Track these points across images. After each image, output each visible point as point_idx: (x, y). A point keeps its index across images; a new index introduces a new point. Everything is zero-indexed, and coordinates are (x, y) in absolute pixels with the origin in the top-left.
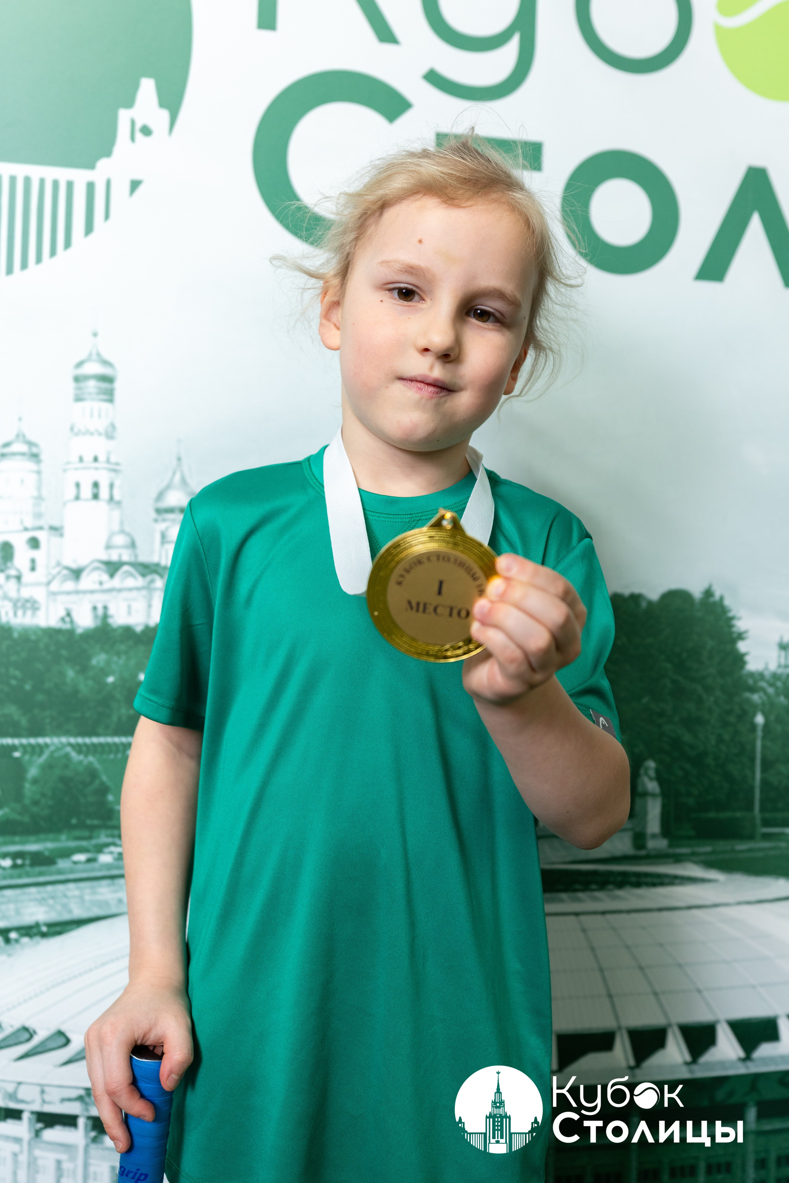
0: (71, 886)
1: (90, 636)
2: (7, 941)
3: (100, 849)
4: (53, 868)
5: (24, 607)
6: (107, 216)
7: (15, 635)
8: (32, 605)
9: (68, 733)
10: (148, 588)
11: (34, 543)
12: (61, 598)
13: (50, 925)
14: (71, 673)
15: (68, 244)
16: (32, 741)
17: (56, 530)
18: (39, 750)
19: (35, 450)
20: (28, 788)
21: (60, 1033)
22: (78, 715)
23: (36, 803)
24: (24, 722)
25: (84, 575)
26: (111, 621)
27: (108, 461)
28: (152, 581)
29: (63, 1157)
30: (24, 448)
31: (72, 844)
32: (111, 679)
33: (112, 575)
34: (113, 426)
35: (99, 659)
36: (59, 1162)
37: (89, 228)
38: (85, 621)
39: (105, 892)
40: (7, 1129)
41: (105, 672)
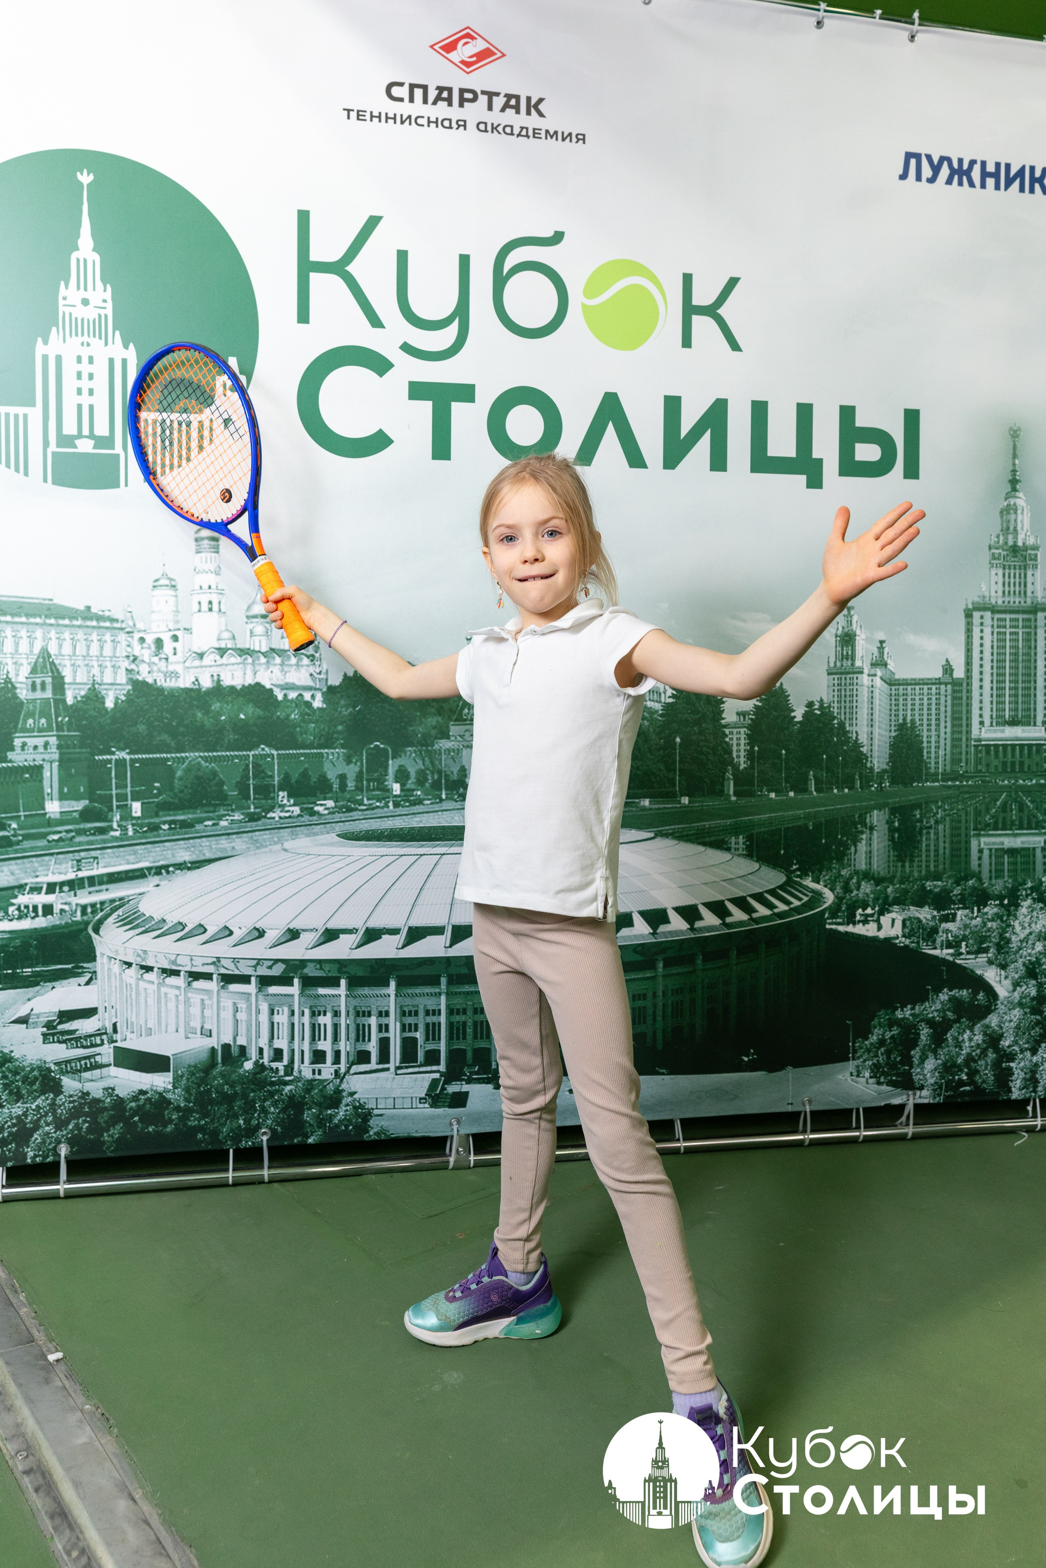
0: (204, 839)
1: (210, 692)
2: (168, 872)
3: (220, 818)
4: (193, 829)
5: (171, 677)
6: (211, 442)
7: (165, 693)
8: (175, 675)
9: (198, 750)
10: (244, 663)
11: (175, 638)
12: (192, 670)
13: (191, 863)
14: (199, 715)
15: (188, 459)
16: (178, 755)
17: (188, 630)
18: (182, 760)
19: (173, 583)
20: (177, 783)
21: (201, 925)
22: (205, 739)
23: (182, 791)
24: (173, 744)
25: (205, 656)
26: (222, 683)
27: (216, 589)
28: (246, 659)
29: (205, 997)
30: (167, 582)
31: (204, 815)
32: (223, 718)
33: (222, 657)
34: (219, 567)
35: (216, 706)
36: (203, 1000)
37: (200, 449)
38: (207, 683)
39: (224, 843)
40: (172, 980)
41: (219, 714)
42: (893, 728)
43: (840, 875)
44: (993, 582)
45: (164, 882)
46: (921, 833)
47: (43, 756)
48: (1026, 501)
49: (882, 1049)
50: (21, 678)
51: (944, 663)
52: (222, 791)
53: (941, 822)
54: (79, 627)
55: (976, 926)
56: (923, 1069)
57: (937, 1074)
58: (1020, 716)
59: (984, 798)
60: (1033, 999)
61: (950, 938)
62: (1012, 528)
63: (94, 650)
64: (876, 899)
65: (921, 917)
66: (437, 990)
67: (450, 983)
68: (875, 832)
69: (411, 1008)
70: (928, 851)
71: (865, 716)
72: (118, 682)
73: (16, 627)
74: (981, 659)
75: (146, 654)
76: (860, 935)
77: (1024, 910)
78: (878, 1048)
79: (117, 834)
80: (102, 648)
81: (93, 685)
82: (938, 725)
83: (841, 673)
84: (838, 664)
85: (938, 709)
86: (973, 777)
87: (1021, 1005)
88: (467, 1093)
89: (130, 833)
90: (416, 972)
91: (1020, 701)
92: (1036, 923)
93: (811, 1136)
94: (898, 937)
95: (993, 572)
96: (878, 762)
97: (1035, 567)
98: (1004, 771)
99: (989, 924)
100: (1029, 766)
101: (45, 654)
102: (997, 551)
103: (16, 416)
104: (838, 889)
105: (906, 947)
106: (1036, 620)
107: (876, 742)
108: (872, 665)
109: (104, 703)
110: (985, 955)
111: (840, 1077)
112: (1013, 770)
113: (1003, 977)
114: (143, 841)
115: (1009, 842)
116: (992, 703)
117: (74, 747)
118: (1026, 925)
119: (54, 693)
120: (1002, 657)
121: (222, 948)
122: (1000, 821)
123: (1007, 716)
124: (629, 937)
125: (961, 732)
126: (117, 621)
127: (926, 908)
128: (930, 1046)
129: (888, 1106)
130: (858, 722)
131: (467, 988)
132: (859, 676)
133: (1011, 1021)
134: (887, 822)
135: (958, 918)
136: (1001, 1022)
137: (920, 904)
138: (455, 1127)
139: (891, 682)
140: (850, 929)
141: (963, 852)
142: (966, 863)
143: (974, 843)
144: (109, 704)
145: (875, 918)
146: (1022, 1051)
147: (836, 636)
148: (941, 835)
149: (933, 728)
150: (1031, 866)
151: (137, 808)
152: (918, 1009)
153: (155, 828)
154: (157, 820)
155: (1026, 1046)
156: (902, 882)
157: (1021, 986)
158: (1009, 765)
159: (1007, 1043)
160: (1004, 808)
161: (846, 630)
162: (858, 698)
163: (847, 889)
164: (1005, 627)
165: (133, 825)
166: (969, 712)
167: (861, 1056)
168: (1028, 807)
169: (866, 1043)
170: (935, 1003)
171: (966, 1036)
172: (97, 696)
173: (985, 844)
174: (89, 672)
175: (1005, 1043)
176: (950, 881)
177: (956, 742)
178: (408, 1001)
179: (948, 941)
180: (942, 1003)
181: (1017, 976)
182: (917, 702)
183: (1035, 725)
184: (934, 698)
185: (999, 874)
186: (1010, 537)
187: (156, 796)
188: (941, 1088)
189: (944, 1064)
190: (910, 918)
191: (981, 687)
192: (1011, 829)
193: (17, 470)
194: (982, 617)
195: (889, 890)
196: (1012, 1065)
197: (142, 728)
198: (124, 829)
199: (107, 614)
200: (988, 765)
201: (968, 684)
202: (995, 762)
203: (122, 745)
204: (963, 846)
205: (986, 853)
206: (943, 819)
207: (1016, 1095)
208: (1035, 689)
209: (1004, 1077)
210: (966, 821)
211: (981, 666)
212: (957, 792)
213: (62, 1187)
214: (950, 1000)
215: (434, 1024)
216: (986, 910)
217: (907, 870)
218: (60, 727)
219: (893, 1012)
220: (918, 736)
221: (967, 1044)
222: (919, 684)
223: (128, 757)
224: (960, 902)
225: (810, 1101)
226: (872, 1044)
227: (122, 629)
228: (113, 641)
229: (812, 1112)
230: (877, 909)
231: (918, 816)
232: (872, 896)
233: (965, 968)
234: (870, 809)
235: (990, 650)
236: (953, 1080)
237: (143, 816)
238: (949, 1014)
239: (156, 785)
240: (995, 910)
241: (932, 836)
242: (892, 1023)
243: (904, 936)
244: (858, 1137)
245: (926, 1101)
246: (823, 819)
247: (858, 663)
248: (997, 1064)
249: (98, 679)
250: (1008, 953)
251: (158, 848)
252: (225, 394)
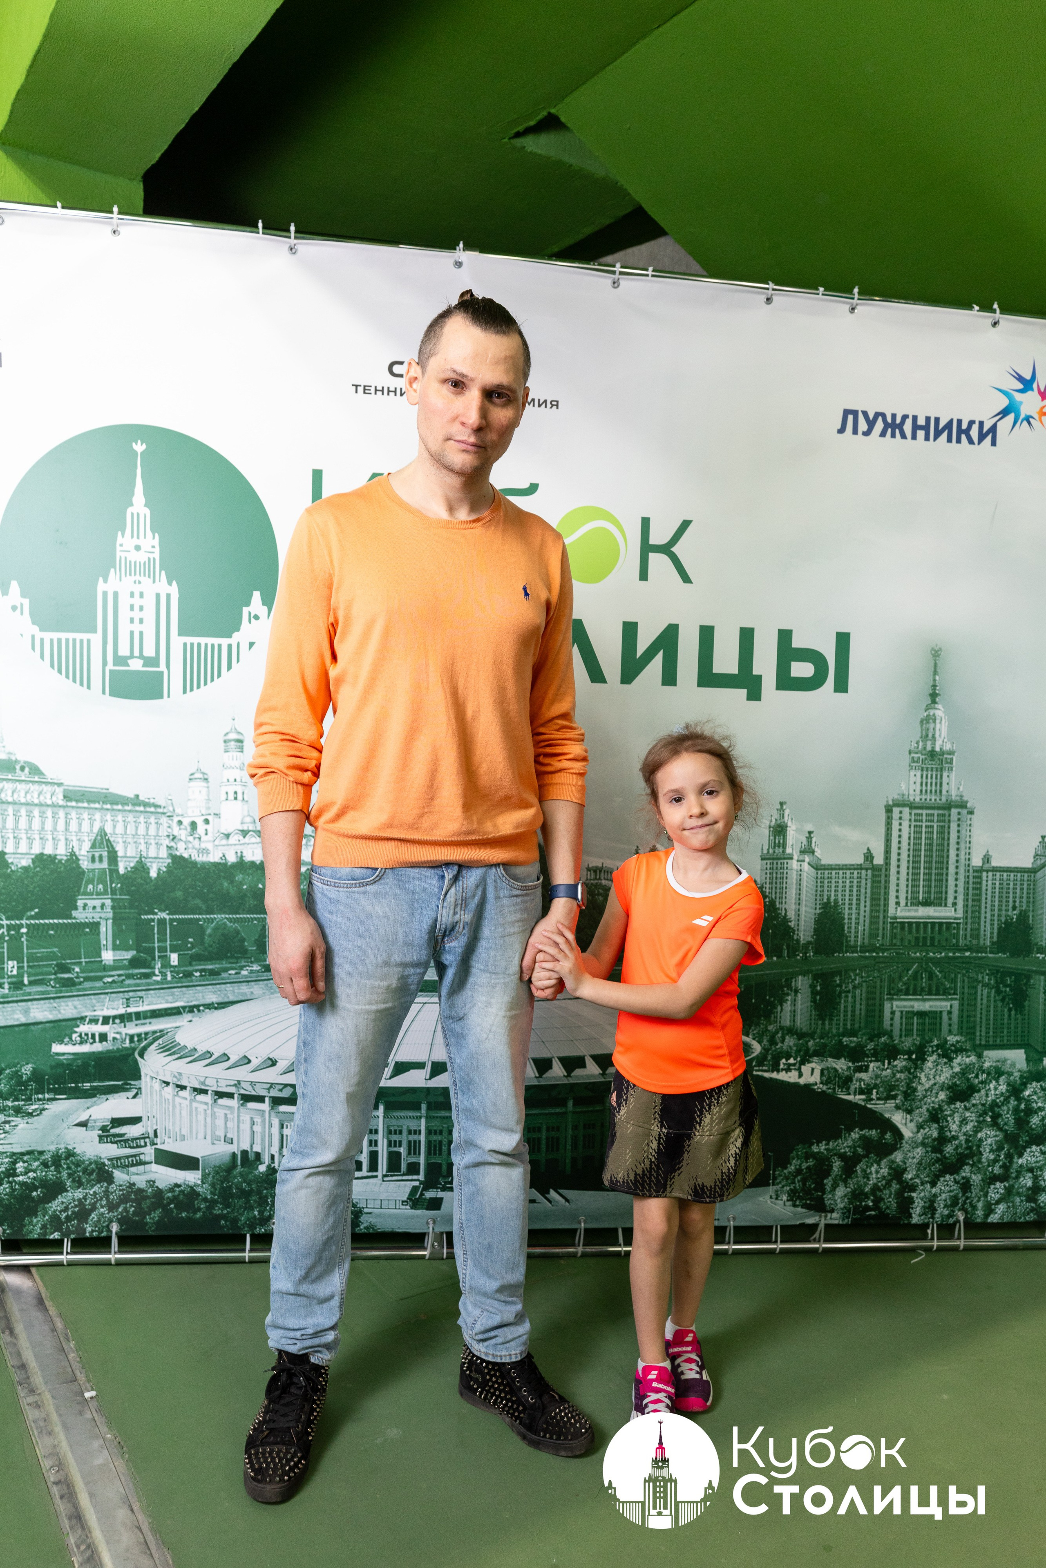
0: (229, 985)
1: (234, 866)
2: (199, 1011)
3: (242, 968)
4: (219, 977)
5: (203, 853)
6: (238, 661)
7: (199, 865)
8: (206, 851)
9: (225, 913)
11: (207, 822)
12: (220, 848)
13: (218, 1004)
14: (226, 884)
16: (208, 916)
17: (217, 815)
18: (211, 921)
19: (206, 776)
20: (207, 939)
21: (225, 1054)
22: (230, 904)
23: (211, 946)
24: (204, 907)
25: (231, 837)
27: (241, 781)
29: (228, 1112)
30: (200, 776)
31: (228, 965)
32: (245, 887)
33: (244, 837)
35: (239, 877)
36: (226, 1115)
37: (229, 667)
38: (232, 859)
39: (244, 989)
40: (201, 1097)
41: (242, 883)
42: (818, 907)
43: (767, 1030)
44: (912, 782)
45: (196, 1018)
46: (840, 996)
47: (100, 915)
48: (944, 712)
49: (799, 1178)
50: (84, 852)
51: (866, 851)
52: (243, 946)
53: (858, 987)
54: (130, 811)
55: (886, 1077)
56: (834, 1195)
57: (846, 1200)
58: (932, 897)
59: (898, 967)
60: (934, 1140)
61: (863, 1086)
62: (930, 735)
63: (142, 830)
64: (798, 1051)
65: (838, 1067)
66: (418, 1114)
67: (429, 1108)
68: (799, 995)
69: (396, 1128)
70: (846, 1011)
71: (794, 896)
72: (160, 856)
73: (79, 811)
74: (899, 848)
75: (183, 834)
76: (783, 1081)
77: (930, 1064)
78: (796, 1177)
79: (159, 978)
80: (147, 828)
81: (141, 858)
82: (858, 904)
83: (774, 859)
84: (771, 851)
85: (859, 891)
86: (887, 950)
87: (923, 1144)
88: (441, 1199)
89: (169, 978)
90: (401, 1099)
91: (933, 885)
92: (940, 1075)
93: (734, 1247)
94: (816, 1084)
95: (912, 773)
96: (804, 935)
97: (950, 769)
98: (917, 944)
99: (898, 1075)
100: (939, 941)
101: (102, 833)
102: (916, 756)
103: (81, 641)
104: (765, 1042)
105: (823, 1092)
106: (949, 815)
107: (803, 918)
108: (801, 852)
109: (149, 873)
110: (893, 1101)
111: (761, 1199)
112: (925, 944)
113: (908, 1120)
114: (179, 985)
115: (918, 1006)
116: (907, 886)
117: (125, 908)
118: (931, 1077)
119: (109, 865)
120: (917, 847)
121: (242, 1073)
122: (912, 987)
123: (921, 898)
124: (582, 1077)
125: (879, 911)
126: (160, 807)
127: (843, 1060)
128: (841, 1176)
129: (803, 1225)
130: (787, 900)
131: (443, 1113)
132: (789, 861)
133: (914, 1158)
134: (811, 986)
135: (871, 1069)
136: (905, 1158)
137: (837, 1057)
138: (431, 1226)
139: (817, 867)
140: (774, 1075)
141: (877, 1013)
142: (879, 1023)
143: (887, 1006)
144: (153, 874)
145: (797, 1067)
146: (922, 1184)
147: (770, 827)
148: (858, 998)
149: (854, 907)
150: (938, 1027)
151: (174, 958)
152: (831, 1145)
153: (189, 975)
154: (190, 969)
155: (927, 1179)
156: (821, 1037)
157: (924, 1129)
158: (921, 940)
159: (910, 1176)
160: (915, 976)
161: (779, 822)
162: (788, 880)
163: (772, 1042)
164: (922, 821)
165: (171, 972)
166: (887, 893)
167: (780, 1182)
168: (937, 976)
169: (785, 1171)
170: (847, 1140)
171: (873, 1169)
172: (143, 867)
173: (897, 1006)
174: (137, 848)
175: (908, 1176)
176: (864, 1038)
177: (874, 920)
178: (394, 1122)
179: (860, 1088)
180: (853, 1140)
181: (921, 1120)
182: (841, 884)
183: (946, 905)
184: (855, 881)
185: (909, 1032)
186: (929, 743)
187: (190, 949)
188: (849, 1211)
189: (853, 1192)
190: (828, 1068)
191: (898, 873)
192: (920, 995)
193: (82, 684)
194: (901, 812)
195: (811, 1044)
196: (914, 1195)
197: (179, 894)
198: (164, 975)
199: (152, 801)
200: (902, 939)
201: (886, 870)
202: (909, 937)
203: (163, 907)
204: (877, 1008)
205: (898, 1015)
206: (860, 985)
207: (915, 1219)
208: (947, 874)
209: (905, 1204)
210: (881, 987)
211: (899, 854)
212: (873, 962)
213: (113, 1257)
214: (860, 1138)
215: (415, 1142)
216: (895, 1063)
217: (827, 1027)
218: (113, 892)
219: (810, 1147)
220: (840, 913)
221: (874, 1176)
222: (842, 869)
223: (167, 917)
224: (873, 1055)
225: (734, 1219)
226: (790, 1173)
227: (164, 813)
228: (157, 823)
229: (735, 1228)
230: (799, 1059)
231: (838, 982)
232: (795, 1048)
233: (875, 1112)
234: (794, 975)
235: (907, 841)
236: (860, 1205)
237: (180, 965)
238: (860, 1150)
239: (190, 940)
240: (904, 1063)
241: (850, 999)
242: (808, 1156)
243: (822, 1083)
244: (775, 1249)
245: (836, 1222)
246: (753, 983)
247: (789, 850)
248: (899, 1194)
249: (144, 854)
250: (913, 1100)
251: (191, 991)
252: (250, 622)
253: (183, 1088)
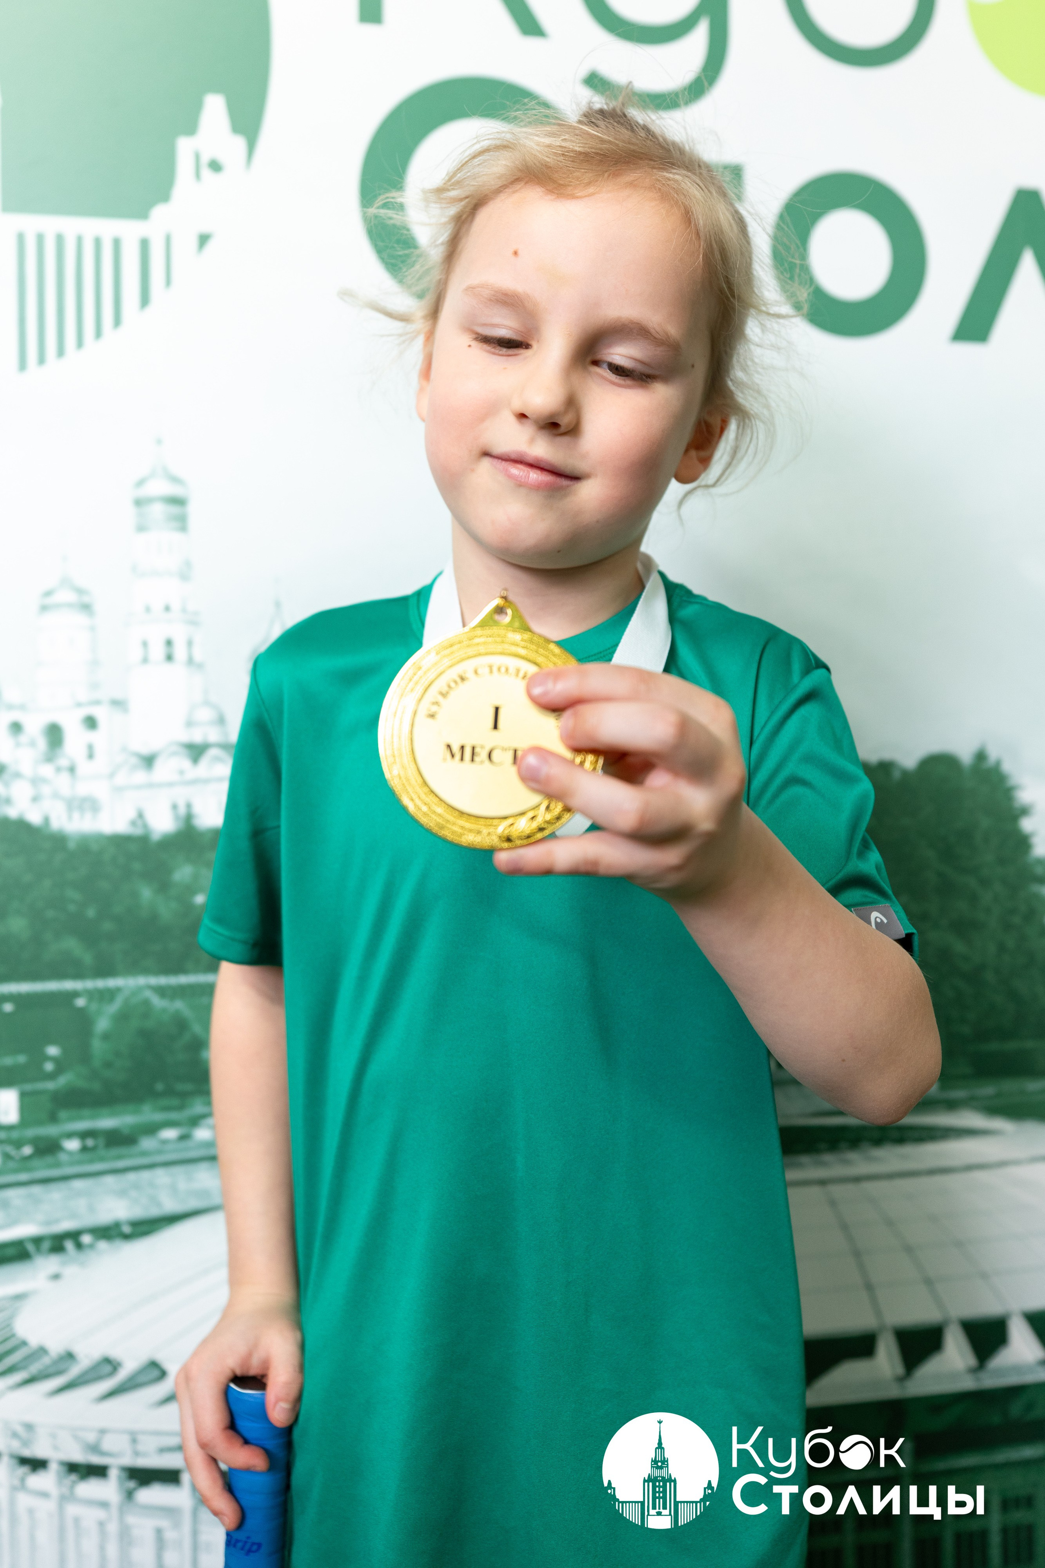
0: (159, 1171)
1: (170, 843)
2: (79, 1246)
3: (195, 1121)
4: (134, 1149)
5: (81, 809)
6: (168, 282)
7: (71, 845)
8: (90, 805)
9: (146, 971)
11: (91, 723)
12: (128, 794)
13: (131, 1224)
15: (117, 321)
16: (101, 983)
17: (118, 704)
18: (109, 995)
19: (86, 599)
20: (98, 1046)
21: (153, 1364)
22: (159, 947)
23: (108, 1065)
24: (88, 958)
25: (159, 764)
27: (184, 611)
29: (165, 1524)
30: (71, 597)
31: (158, 1117)
33: (195, 762)
34: (188, 564)
35: (183, 873)
36: (159, 1531)
37: (145, 300)
38: (162, 823)
40: (90, 1488)
41: (191, 890)
45: (72, 1268)
75: (24, 759)
114: (23, 1177)
151: (7, 1104)
153: (49, 1148)
154: (51, 1130)
165: (1, 1142)
187: (52, 1076)
197: (18, 924)
237: (23, 1121)
239: (53, 1051)
251: (55, 1194)
252: (198, 175)
253: (37, 1465)
